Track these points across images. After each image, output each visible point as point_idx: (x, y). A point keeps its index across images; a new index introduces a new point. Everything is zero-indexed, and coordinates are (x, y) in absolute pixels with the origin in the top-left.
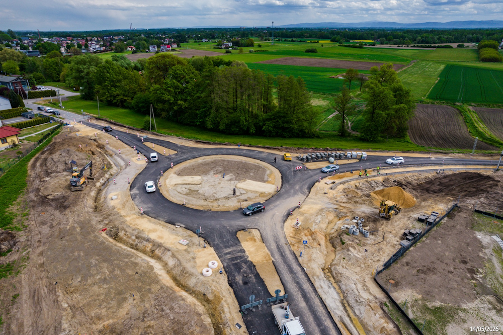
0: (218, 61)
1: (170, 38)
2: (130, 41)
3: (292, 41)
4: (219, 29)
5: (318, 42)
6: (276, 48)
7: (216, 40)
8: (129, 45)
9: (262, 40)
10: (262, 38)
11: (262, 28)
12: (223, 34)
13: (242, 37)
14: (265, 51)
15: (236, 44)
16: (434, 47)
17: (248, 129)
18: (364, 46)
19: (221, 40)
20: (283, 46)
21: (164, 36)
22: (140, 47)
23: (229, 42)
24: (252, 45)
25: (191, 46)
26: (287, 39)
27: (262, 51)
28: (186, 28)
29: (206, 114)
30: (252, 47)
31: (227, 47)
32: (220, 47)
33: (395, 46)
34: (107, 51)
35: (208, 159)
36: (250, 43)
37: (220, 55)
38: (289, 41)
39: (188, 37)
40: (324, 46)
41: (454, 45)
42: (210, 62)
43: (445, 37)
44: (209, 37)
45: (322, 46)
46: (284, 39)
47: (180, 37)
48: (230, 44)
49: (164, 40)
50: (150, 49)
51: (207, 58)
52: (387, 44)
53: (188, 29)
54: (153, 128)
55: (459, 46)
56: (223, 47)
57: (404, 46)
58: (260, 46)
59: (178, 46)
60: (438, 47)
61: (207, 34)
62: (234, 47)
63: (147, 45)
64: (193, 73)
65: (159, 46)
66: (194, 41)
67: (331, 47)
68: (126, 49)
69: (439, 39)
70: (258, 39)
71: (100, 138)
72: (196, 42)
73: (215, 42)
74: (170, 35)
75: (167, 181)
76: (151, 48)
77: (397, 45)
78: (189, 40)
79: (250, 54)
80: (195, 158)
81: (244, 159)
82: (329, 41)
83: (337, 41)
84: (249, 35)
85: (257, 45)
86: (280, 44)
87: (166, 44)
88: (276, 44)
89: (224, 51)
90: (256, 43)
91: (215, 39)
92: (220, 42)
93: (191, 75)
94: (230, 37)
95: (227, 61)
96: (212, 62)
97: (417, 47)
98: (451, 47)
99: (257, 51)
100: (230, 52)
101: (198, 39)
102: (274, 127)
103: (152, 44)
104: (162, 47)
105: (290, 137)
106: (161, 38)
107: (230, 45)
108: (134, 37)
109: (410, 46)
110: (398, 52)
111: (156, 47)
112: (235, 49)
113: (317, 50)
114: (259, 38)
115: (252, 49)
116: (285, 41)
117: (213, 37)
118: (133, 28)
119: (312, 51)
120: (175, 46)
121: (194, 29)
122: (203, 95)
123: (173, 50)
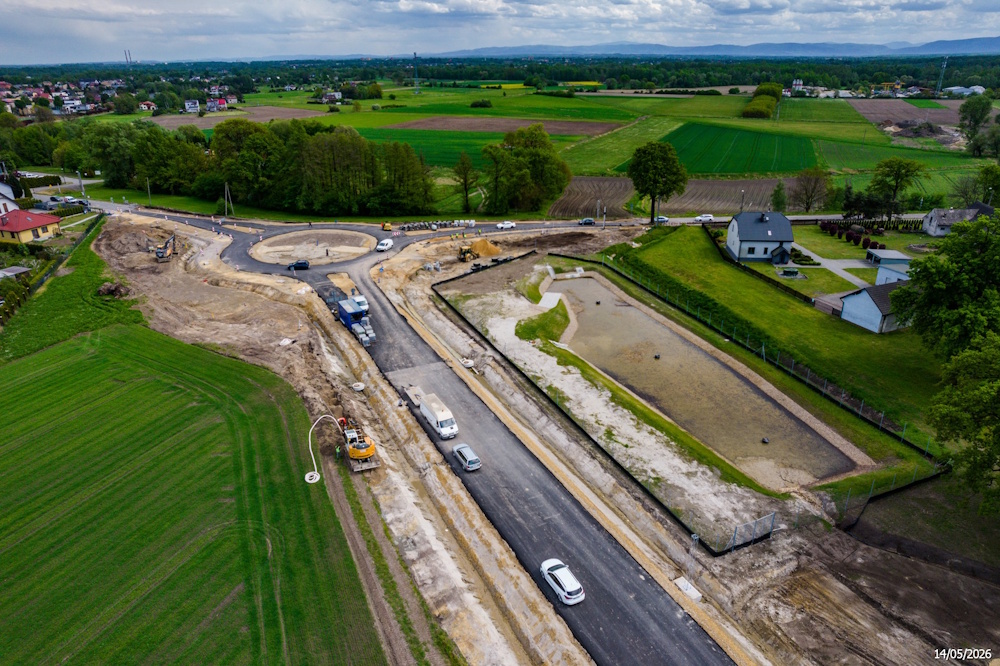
0: (313, 126)
1: (221, 85)
2: (142, 92)
3: (455, 86)
4: (319, 61)
5: (500, 87)
6: (421, 101)
7: (312, 87)
8: (142, 99)
9: (399, 85)
10: (401, 80)
11: (404, 60)
12: (325, 74)
13: (362, 79)
14: (401, 106)
15: (349, 94)
16: (692, 93)
17: (350, 208)
18: (576, 94)
19: (320, 85)
20: (435, 96)
21: (207, 81)
22: (167, 103)
23: (336, 91)
24: (378, 95)
25: (265, 100)
26: (445, 82)
27: (394, 106)
28: (249, 61)
29: (296, 192)
30: (378, 100)
31: (333, 101)
32: (318, 100)
33: (630, 92)
34: (100, 111)
35: (300, 233)
36: (375, 92)
37: (319, 115)
38: (450, 86)
39: (258, 81)
40: (508, 96)
41: (724, 90)
42: (300, 128)
43: (718, 75)
44: (297, 81)
45: (505, 94)
46: (439, 83)
47: (242, 80)
48: (338, 95)
49: (209, 89)
50: (187, 107)
51: (295, 122)
52: (620, 88)
53: (253, 63)
54: (229, 212)
55: (731, 92)
56: (325, 100)
57: (645, 91)
58: (392, 97)
59: (240, 100)
60: (699, 93)
61: (293, 74)
62: (346, 100)
63: (178, 99)
64: (276, 142)
65: (203, 102)
66: (270, 89)
67: (520, 97)
68: (138, 107)
69: (707, 79)
70: (391, 82)
71: (164, 225)
72: (273, 91)
73: (311, 91)
74: (220, 76)
75: (258, 251)
76: (187, 105)
77: (633, 91)
78: (260, 88)
79: (374, 113)
80: (285, 233)
81: (340, 232)
82: (520, 86)
83: (535, 85)
84: (377, 76)
85: (388, 95)
86: (432, 93)
87: (215, 98)
88: (424, 93)
89: (326, 107)
90: (386, 92)
91: (310, 84)
92: (318, 90)
93: (274, 145)
94: (340, 80)
95: (328, 126)
96: (304, 129)
97: (667, 93)
98: (718, 94)
99: (386, 107)
100: (337, 110)
101: (277, 86)
102: (381, 204)
103: (188, 98)
104: (209, 104)
105: (401, 215)
106: (201, 85)
107: (337, 97)
108: (144, 82)
109: (654, 91)
110: (629, 104)
111: (198, 104)
112: (347, 104)
113: (492, 102)
114: (394, 81)
115: (377, 103)
116: (442, 85)
117: (306, 81)
118: (133, 60)
119: (484, 105)
120: (233, 101)
121: (267, 63)
122: (291, 168)
123: (231, 108)
